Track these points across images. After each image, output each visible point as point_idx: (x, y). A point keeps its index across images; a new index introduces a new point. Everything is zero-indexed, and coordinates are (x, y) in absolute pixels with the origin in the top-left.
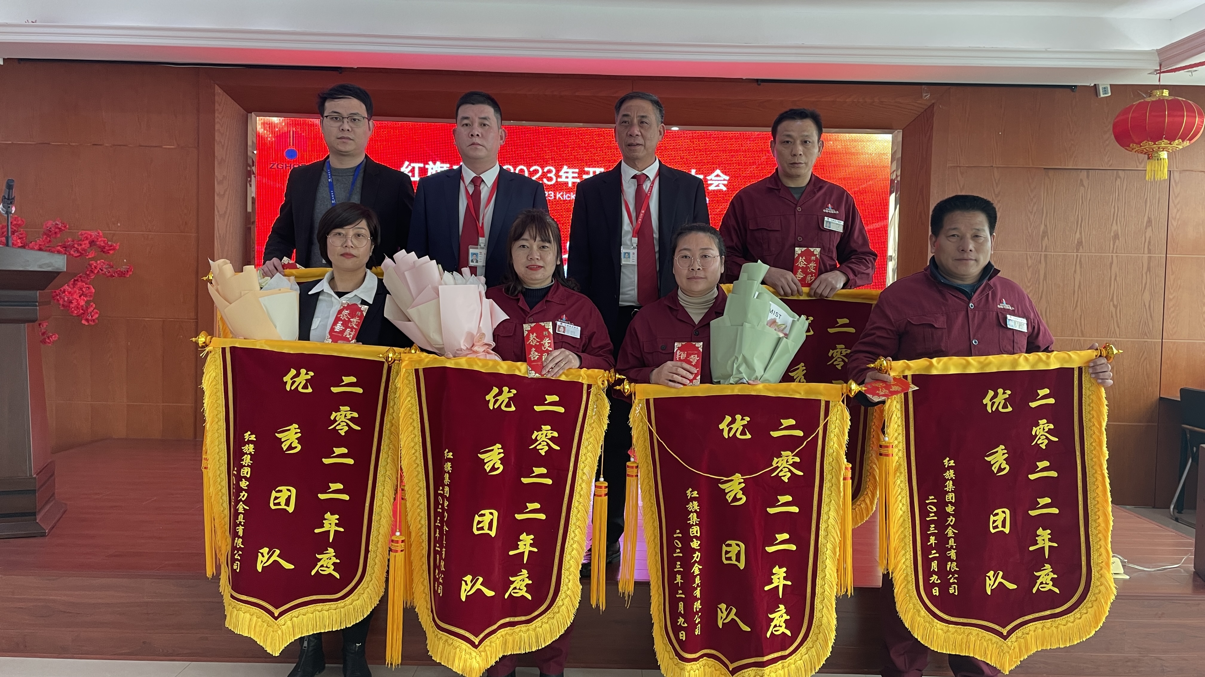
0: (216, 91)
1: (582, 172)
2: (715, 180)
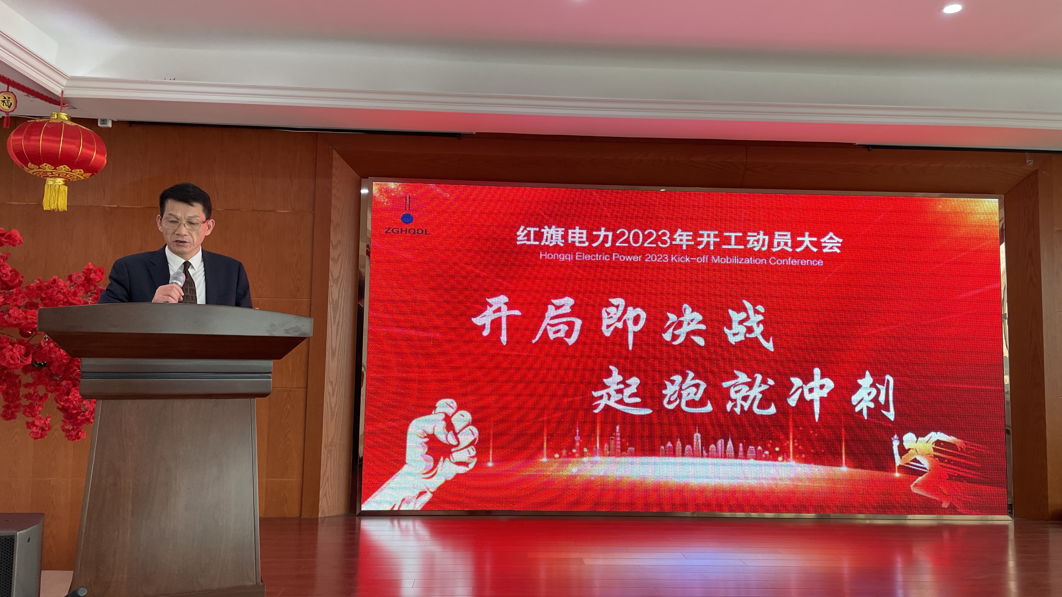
0: (334, 156)
1: (696, 235)
2: (829, 243)
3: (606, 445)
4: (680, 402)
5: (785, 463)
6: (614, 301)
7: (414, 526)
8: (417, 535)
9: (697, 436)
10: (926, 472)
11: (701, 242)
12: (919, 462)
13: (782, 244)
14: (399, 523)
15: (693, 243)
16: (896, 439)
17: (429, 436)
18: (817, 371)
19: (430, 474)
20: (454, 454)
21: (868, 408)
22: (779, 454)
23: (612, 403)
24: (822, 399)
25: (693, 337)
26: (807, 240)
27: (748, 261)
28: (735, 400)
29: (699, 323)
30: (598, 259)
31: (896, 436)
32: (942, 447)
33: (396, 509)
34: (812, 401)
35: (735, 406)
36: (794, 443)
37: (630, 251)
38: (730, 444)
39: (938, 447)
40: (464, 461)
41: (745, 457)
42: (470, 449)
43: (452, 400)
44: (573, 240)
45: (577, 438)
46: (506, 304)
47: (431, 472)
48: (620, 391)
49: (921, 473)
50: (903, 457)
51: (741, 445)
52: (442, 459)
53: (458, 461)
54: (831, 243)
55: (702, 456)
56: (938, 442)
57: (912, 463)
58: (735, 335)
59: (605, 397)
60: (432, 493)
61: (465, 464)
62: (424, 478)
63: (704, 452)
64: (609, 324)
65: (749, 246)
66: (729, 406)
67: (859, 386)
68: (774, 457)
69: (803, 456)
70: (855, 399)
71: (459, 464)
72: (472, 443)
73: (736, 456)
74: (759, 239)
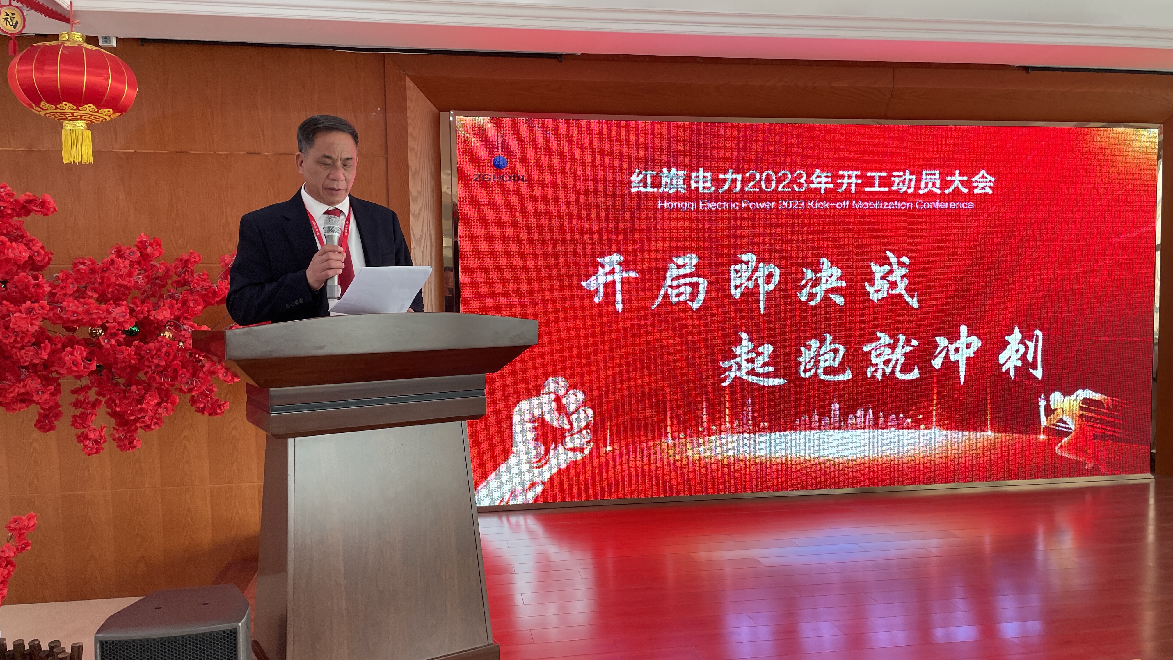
0: (407, 84)
1: (836, 176)
2: (980, 182)
3: (736, 421)
4: (817, 370)
5: (927, 432)
6: (744, 257)
7: (526, 522)
8: (530, 532)
9: (835, 407)
10: (1071, 433)
11: (842, 184)
12: (1065, 422)
13: (930, 185)
14: (508, 520)
15: (831, 186)
16: (1043, 399)
17: (537, 420)
18: (964, 329)
19: (540, 464)
20: (566, 439)
21: (1015, 366)
22: (922, 421)
23: (743, 375)
24: (968, 359)
25: (830, 296)
26: (957, 179)
27: (893, 205)
28: (876, 365)
29: (839, 279)
30: (726, 206)
31: (1042, 396)
32: (1088, 404)
33: (504, 503)
34: (957, 362)
35: (876, 371)
36: (937, 409)
37: (761, 196)
38: (870, 412)
39: (1084, 406)
40: (578, 446)
41: (886, 427)
42: (585, 432)
43: (563, 378)
44: (697, 185)
45: (704, 415)
46: (620, 264)
47: (542, 461)
48: (750, 361)
49: (1067, 434)
50: (1049, 418)
51: (882, 414)
52: (553, 445)
53: (571, 446)
54: (982, 182)
55: (840, 428)
56: (1085, 401)
57: (1059, 424)
58: (877, 291)
59: (735, 367)
60: (544, 483)
61: (581, 450)
62: (534, 468)
63: (843, 423)
64: (738, 284)
65: (894, 188)
66: (870, 371)
67: (1008, 343)
68: (916, 424)
69: (947, 422)
70: (1002, 358)
71: (573, 450)
72: (585, 427)
73: (876, 426)
74: (905, 179)
